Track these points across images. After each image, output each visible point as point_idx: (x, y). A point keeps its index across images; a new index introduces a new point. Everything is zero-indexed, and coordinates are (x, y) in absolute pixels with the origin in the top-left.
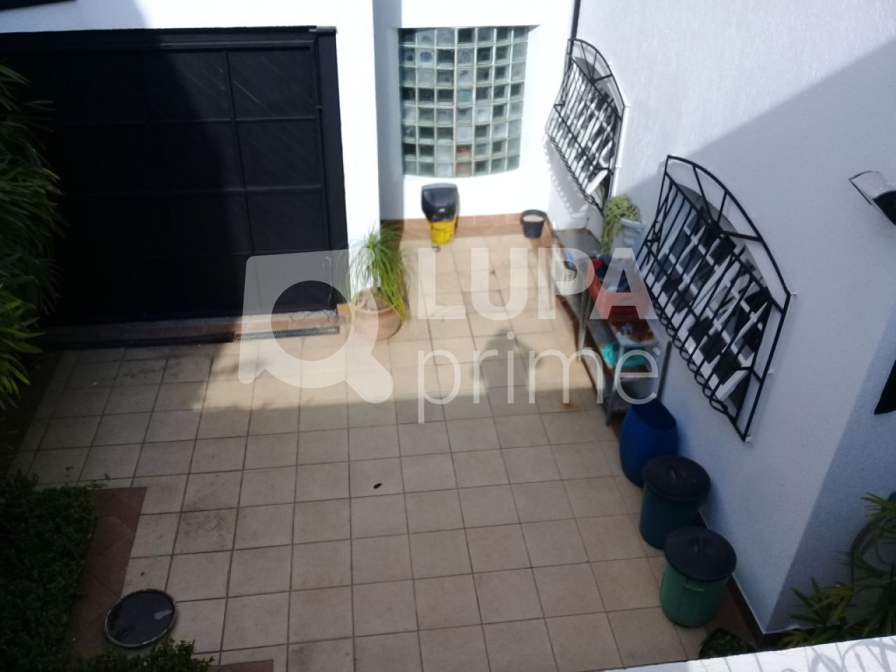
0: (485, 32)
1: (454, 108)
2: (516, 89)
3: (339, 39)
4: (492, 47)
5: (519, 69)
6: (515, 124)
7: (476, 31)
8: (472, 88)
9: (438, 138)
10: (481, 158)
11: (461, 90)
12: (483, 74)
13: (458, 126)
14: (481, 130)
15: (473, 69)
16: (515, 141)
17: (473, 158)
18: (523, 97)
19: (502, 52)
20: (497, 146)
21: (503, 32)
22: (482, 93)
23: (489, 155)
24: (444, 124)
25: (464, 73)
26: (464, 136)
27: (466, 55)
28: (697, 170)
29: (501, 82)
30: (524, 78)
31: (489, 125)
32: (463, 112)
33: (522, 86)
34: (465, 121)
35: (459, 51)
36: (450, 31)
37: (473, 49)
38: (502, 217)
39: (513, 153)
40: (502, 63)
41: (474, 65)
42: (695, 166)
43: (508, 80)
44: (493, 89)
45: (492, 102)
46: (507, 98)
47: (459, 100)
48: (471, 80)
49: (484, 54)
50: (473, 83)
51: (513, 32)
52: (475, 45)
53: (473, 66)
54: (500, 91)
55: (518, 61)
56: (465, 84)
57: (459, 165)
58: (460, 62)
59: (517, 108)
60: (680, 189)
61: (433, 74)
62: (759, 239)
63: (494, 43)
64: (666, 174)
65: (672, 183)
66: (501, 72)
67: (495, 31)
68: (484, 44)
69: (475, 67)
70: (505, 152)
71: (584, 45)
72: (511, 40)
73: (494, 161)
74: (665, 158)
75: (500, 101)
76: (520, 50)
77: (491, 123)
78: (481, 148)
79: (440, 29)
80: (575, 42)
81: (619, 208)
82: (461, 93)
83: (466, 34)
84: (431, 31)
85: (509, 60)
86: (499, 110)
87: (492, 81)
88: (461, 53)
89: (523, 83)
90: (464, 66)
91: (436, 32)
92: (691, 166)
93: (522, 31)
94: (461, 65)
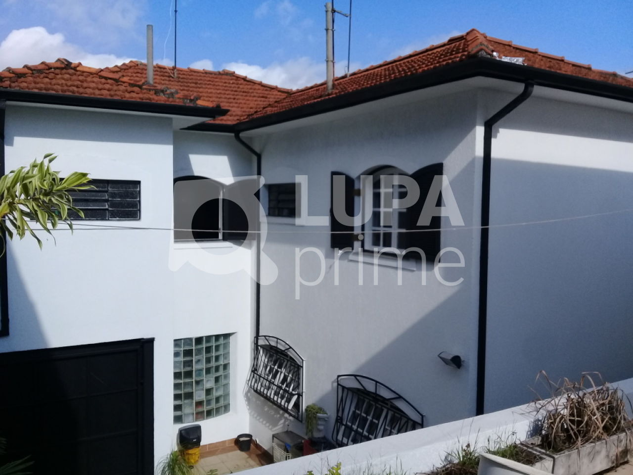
0: (208, 338)
1: (194, 380)
2: (226, 366)
3: (156, 344)
4: (213, 346)
5: (226, 355)
6: (226, 386)
7: (204, 338)
8: (203, 368)
9: (184, 400)
10: (209, 408)
11: (197, 370)
12: (208, 360)
13: (196, 391)
14: (208, 391)
15: (203, 358)
16: (227, 395)
17: (205, 408)
18: (229, 370)
19: (217, 348)
20: (217, 399)
21: (217, 337)
22: (208, 371)
23: (213, 405)
24: (188, 390)
25: (198, 361)
26: (200, 397)
27: (199, 352)
28: (358, 378)
29: (218, 364)
30: (229, 360)
31: (213, 388)
32: (198, 383)
33: (228, 365)
34: (200, 387)
35: (195, 350)
36: (191, 339)
37: (203, 348)
38: (224, 442)
39: (226, 402)
40: (218, 354)
41: (204, 355)
42: (355, 376)
43: (222, 362)
44: (214, 368)
45: (213, 375)
46: (221, 372)
47: (196, 376)
48: (202, 364)
49: (208, 350)
50: (203, 365)
51: (222, 338)
52: (204, 345)
53: (203, 357)
54: (217, 369)
55: (226, 351)
56: (199, 367)
57: (197, 414)
58: (196, 355)
59: (227, 377)
60: (349, 389)
61: (181, 363)
62: (400, 397)
63: (213, 343)
64: (338, 384)
65: (343, 388)
66: (217, 358)
67: (214, 337)
68: (208, 345)
69: (205, 357)
70: (222, 403)
71: (267, 338)
72: (221, 341)
73: (216, 409)
74: (336, 377)
75: (218, 374)
76: (226, 346)
77: (214, 387)
78: (209, 402)
79: (184, 339)
80: (259, 338)
81: (314, 409)
82: (197, 372)
83: (199, 340)
84: (180, 341)
85: (221, 352)
86: (217, 379)
87: (213, 364)
88: (196, 351)
89: (229, 363)
90: (198, 357)
91: (182, 341)
92: (353, 377)
93: (227, 336)
94: (196, 357)
